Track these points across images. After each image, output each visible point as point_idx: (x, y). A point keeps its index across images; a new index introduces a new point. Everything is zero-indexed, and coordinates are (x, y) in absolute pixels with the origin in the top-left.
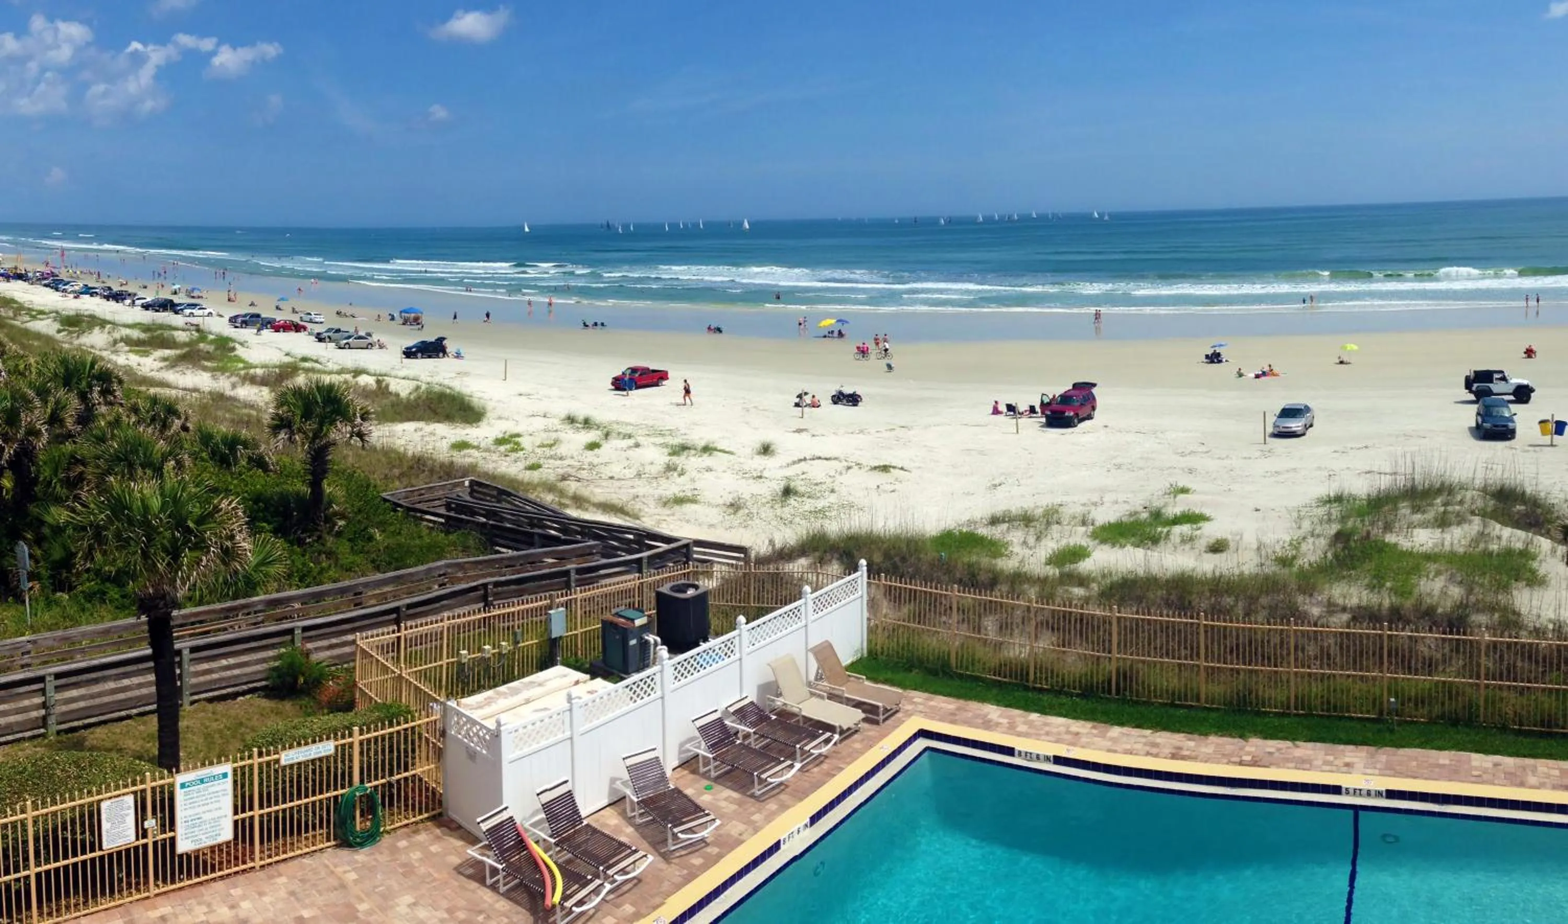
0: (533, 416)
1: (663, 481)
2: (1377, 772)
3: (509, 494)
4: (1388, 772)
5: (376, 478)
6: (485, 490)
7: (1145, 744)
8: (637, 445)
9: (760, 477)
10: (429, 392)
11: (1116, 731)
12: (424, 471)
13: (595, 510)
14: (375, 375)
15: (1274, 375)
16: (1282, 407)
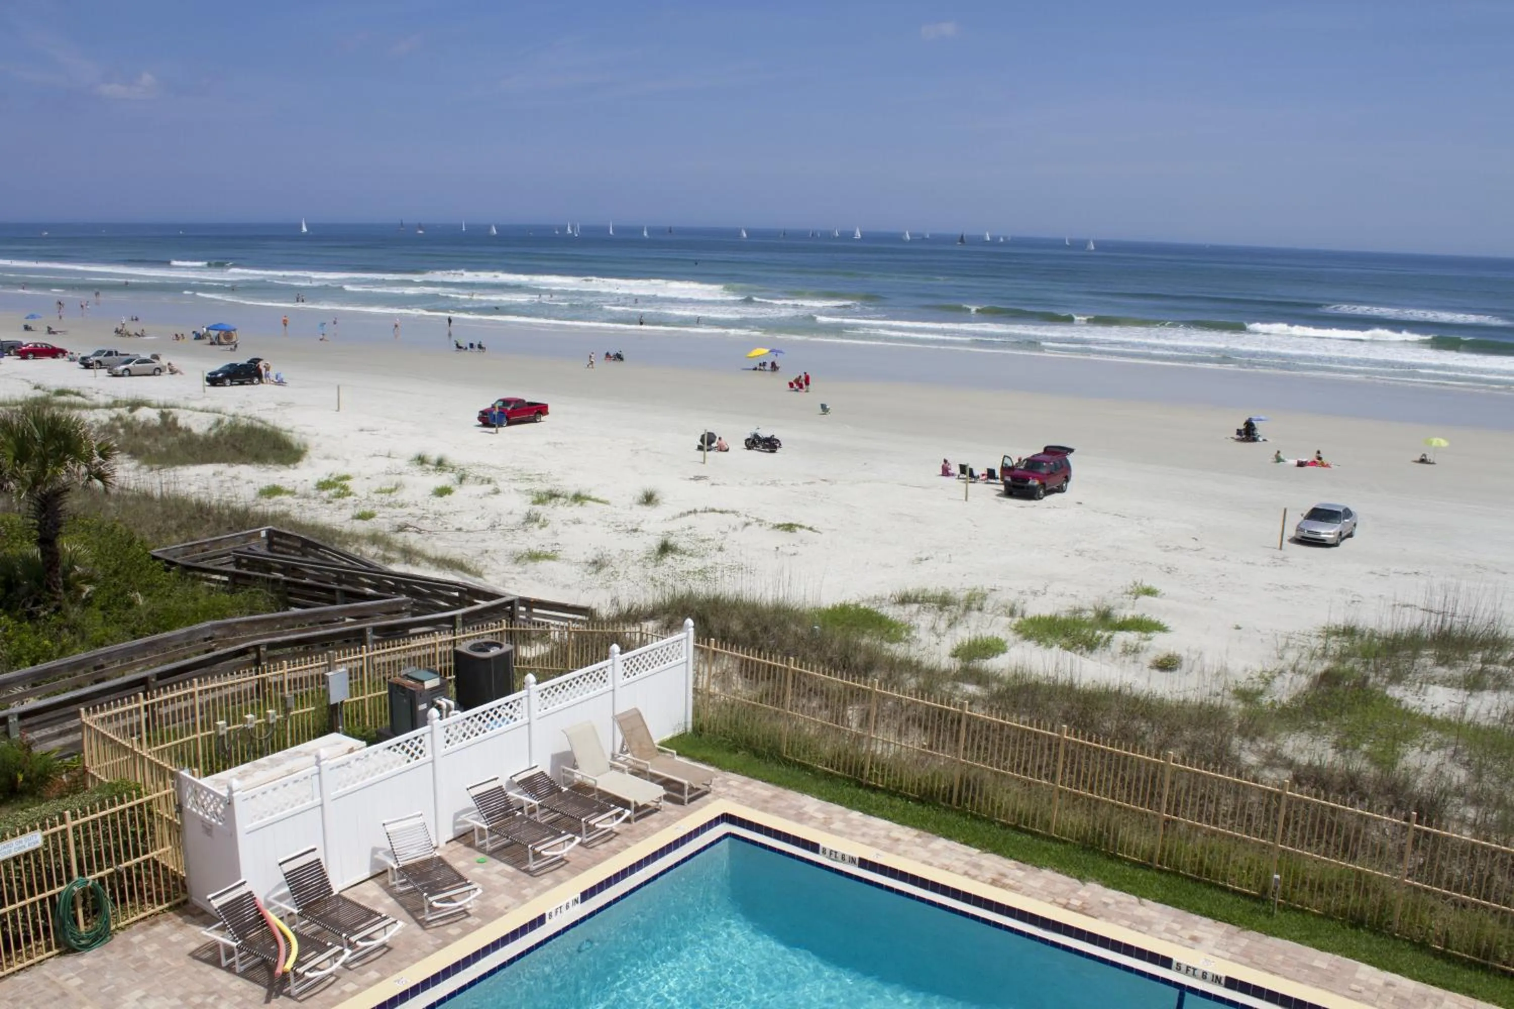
0: (375, 455)
1: (519, 533)
2: (1228, 955)
3: (317, 547)
4: (1241, 959)
5: (145, 533)
6: (288, 542)
7: (967, 863)
8: (497, 492)
9: (636, 530)
10: (234, 426)
11: (941, 843)
12: (208, 521)
13: (427, 565)
14: (158, 407)
15: (1323, 465)
16: (1314, 506)
